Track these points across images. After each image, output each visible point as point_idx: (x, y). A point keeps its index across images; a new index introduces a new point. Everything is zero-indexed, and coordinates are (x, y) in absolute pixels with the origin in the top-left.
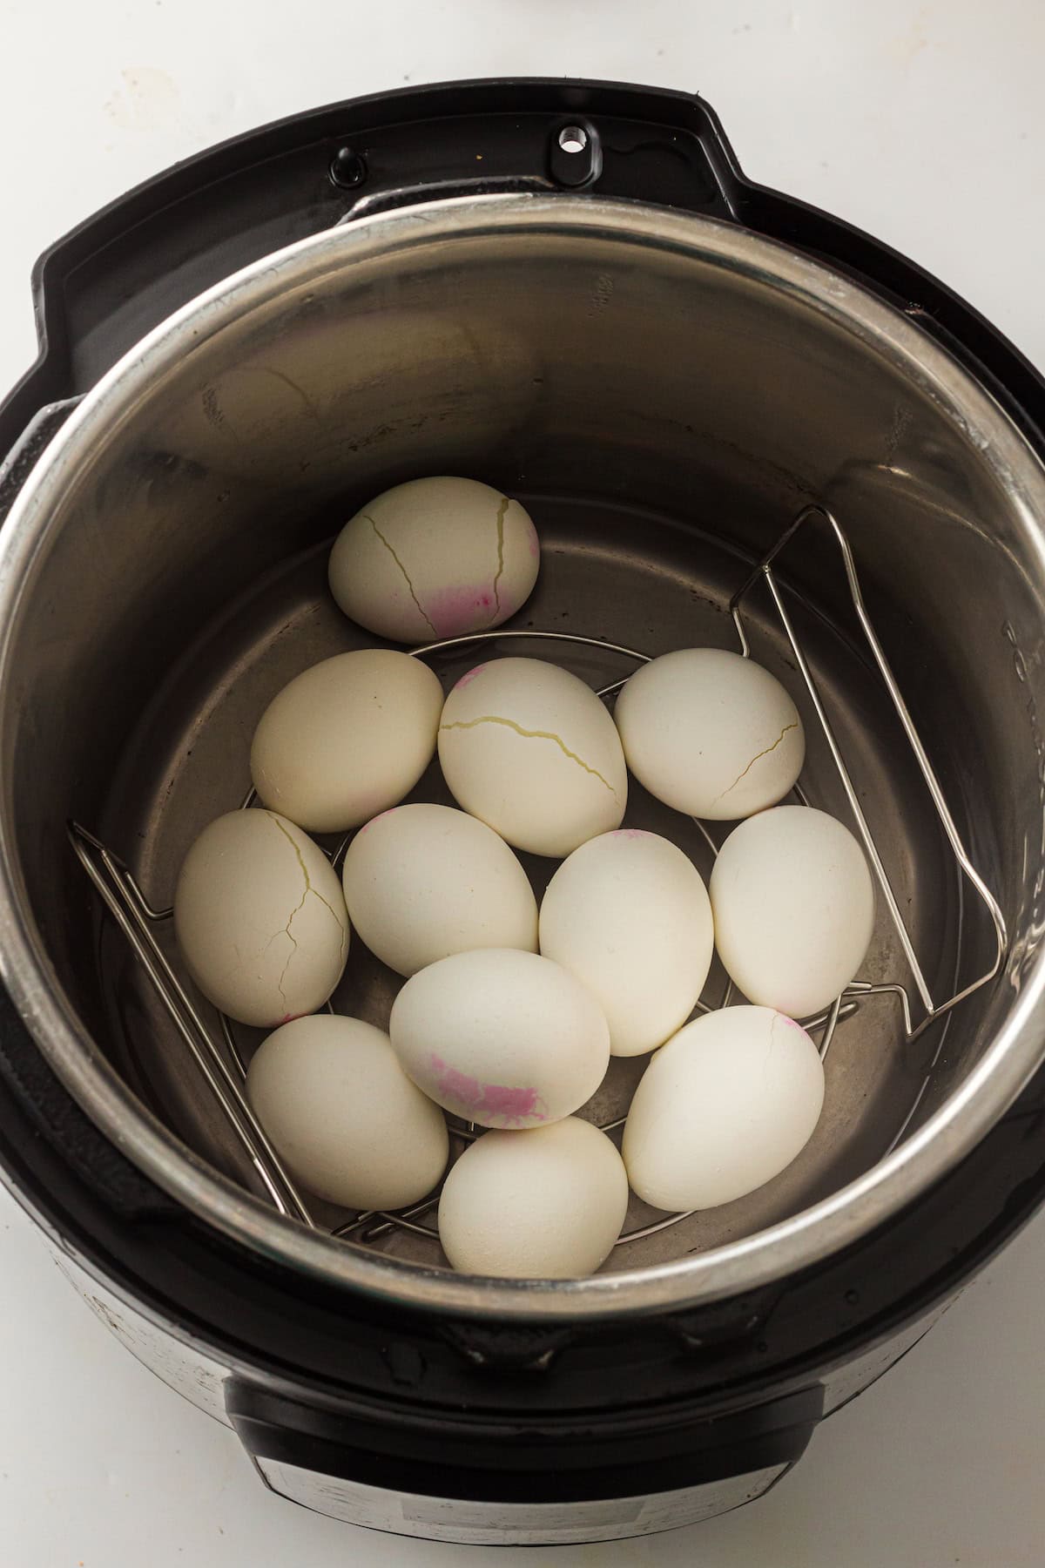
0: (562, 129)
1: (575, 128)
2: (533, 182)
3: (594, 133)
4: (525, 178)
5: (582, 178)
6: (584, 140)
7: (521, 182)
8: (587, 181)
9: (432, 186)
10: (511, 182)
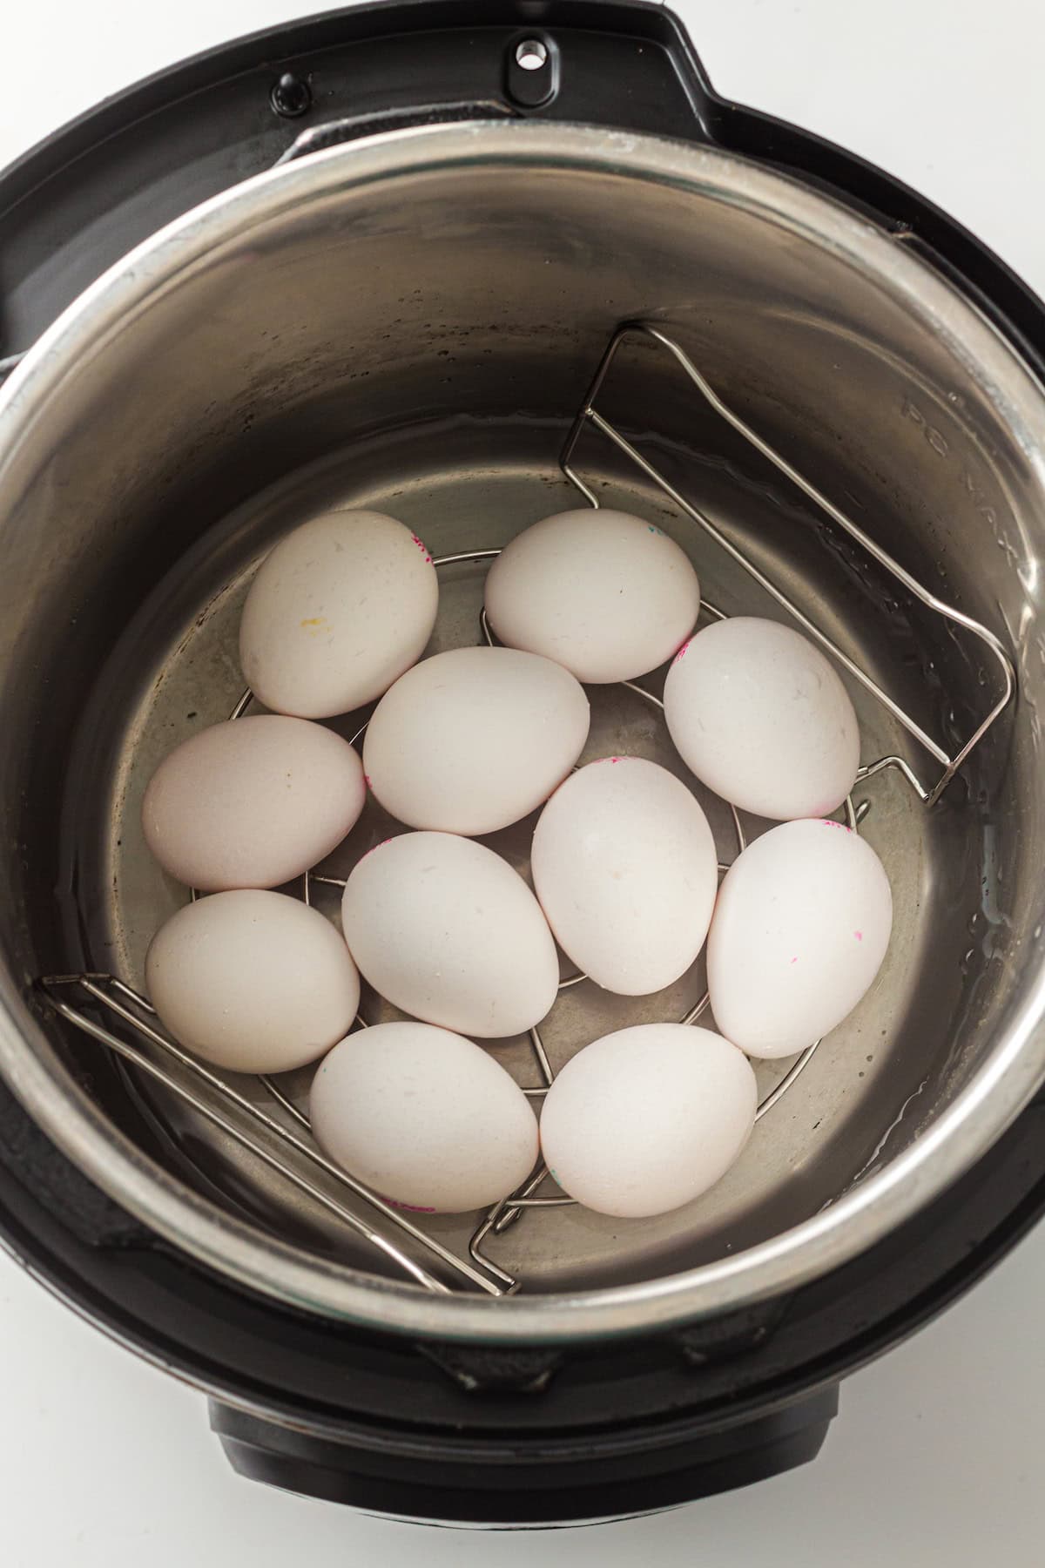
0: (518, 45)
1: (533, 42)
2: (489, 107)
3: (553, 48)
4: (480, 103)
5: (542, 97)
6: (544, 54)
7: (476, 108)
8: (547, 101)
9: (380, 115)
10: (465, 108)
